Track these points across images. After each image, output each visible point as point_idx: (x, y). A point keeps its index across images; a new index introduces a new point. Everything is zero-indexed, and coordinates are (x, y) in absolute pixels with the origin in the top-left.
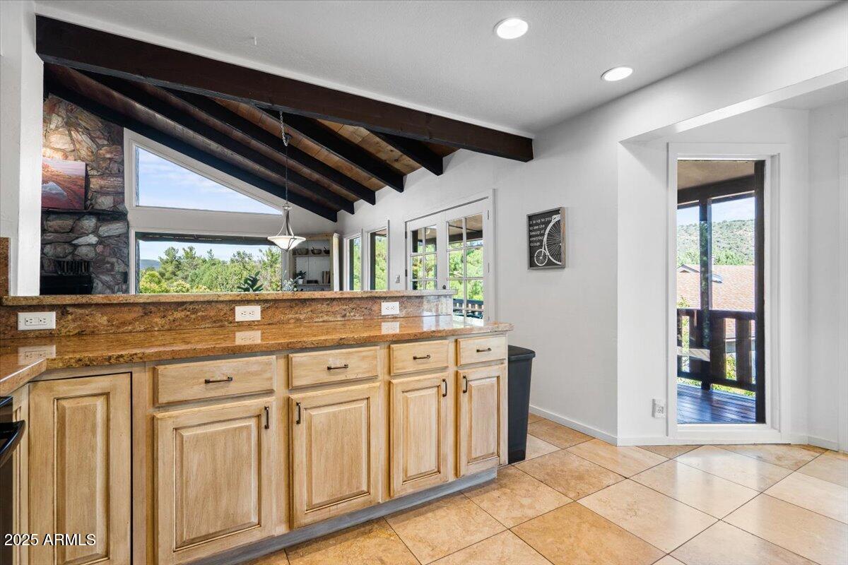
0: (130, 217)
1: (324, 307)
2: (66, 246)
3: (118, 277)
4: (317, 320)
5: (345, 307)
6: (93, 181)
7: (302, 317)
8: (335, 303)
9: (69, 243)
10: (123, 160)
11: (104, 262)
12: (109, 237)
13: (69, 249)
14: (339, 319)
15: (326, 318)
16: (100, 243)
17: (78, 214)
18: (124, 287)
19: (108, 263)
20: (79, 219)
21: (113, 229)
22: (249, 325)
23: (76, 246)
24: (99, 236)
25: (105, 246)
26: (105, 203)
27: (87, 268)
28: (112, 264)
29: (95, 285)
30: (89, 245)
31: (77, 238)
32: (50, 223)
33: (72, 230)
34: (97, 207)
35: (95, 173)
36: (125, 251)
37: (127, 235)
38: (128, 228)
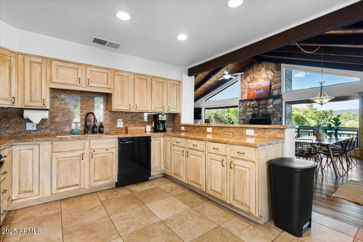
0: (283, 96)
1: (227, 130)
2: (265, 109)
3: (279, 119)
4: (225, 134)
5: (233, 130)
6: (272, 86)
7: (221, 132)
8: (230, 128)
9: (265, 108)
10: (281, 76)
11: (274, 114)
12: (276, 105)
13: (265, 110)
14: (232, 134)
15: (227, 134)
16: (273, 107)
17: (267, 99)
18: (280, 123)
19: (276, 114)
20: (268, 100)
21: (277, 102)
22: (209, 133)
23: (267, 109)
24: (273, 105)
25: (275, 108)
26: (276, 93)
27: (270, 116)
28: (277, 114)
29: (272, 122)
30: (270, 108)
31: (268, 106)
32: (261, 102)
33: (266, 104)
34: (273, 95)
35: (273, 83)
36: (281, 109)
37: (281, 103)
38: (282, 101)
